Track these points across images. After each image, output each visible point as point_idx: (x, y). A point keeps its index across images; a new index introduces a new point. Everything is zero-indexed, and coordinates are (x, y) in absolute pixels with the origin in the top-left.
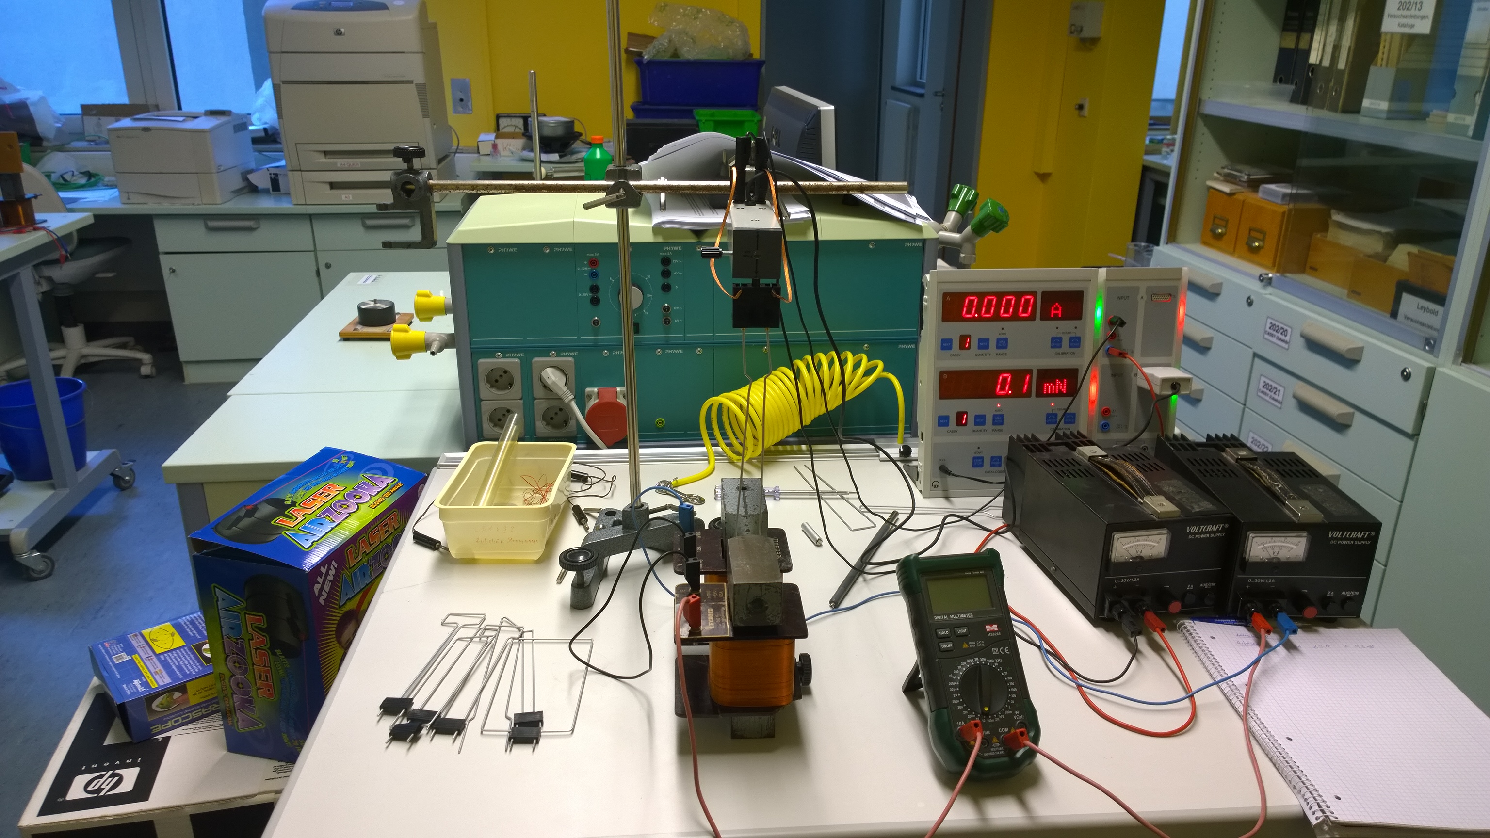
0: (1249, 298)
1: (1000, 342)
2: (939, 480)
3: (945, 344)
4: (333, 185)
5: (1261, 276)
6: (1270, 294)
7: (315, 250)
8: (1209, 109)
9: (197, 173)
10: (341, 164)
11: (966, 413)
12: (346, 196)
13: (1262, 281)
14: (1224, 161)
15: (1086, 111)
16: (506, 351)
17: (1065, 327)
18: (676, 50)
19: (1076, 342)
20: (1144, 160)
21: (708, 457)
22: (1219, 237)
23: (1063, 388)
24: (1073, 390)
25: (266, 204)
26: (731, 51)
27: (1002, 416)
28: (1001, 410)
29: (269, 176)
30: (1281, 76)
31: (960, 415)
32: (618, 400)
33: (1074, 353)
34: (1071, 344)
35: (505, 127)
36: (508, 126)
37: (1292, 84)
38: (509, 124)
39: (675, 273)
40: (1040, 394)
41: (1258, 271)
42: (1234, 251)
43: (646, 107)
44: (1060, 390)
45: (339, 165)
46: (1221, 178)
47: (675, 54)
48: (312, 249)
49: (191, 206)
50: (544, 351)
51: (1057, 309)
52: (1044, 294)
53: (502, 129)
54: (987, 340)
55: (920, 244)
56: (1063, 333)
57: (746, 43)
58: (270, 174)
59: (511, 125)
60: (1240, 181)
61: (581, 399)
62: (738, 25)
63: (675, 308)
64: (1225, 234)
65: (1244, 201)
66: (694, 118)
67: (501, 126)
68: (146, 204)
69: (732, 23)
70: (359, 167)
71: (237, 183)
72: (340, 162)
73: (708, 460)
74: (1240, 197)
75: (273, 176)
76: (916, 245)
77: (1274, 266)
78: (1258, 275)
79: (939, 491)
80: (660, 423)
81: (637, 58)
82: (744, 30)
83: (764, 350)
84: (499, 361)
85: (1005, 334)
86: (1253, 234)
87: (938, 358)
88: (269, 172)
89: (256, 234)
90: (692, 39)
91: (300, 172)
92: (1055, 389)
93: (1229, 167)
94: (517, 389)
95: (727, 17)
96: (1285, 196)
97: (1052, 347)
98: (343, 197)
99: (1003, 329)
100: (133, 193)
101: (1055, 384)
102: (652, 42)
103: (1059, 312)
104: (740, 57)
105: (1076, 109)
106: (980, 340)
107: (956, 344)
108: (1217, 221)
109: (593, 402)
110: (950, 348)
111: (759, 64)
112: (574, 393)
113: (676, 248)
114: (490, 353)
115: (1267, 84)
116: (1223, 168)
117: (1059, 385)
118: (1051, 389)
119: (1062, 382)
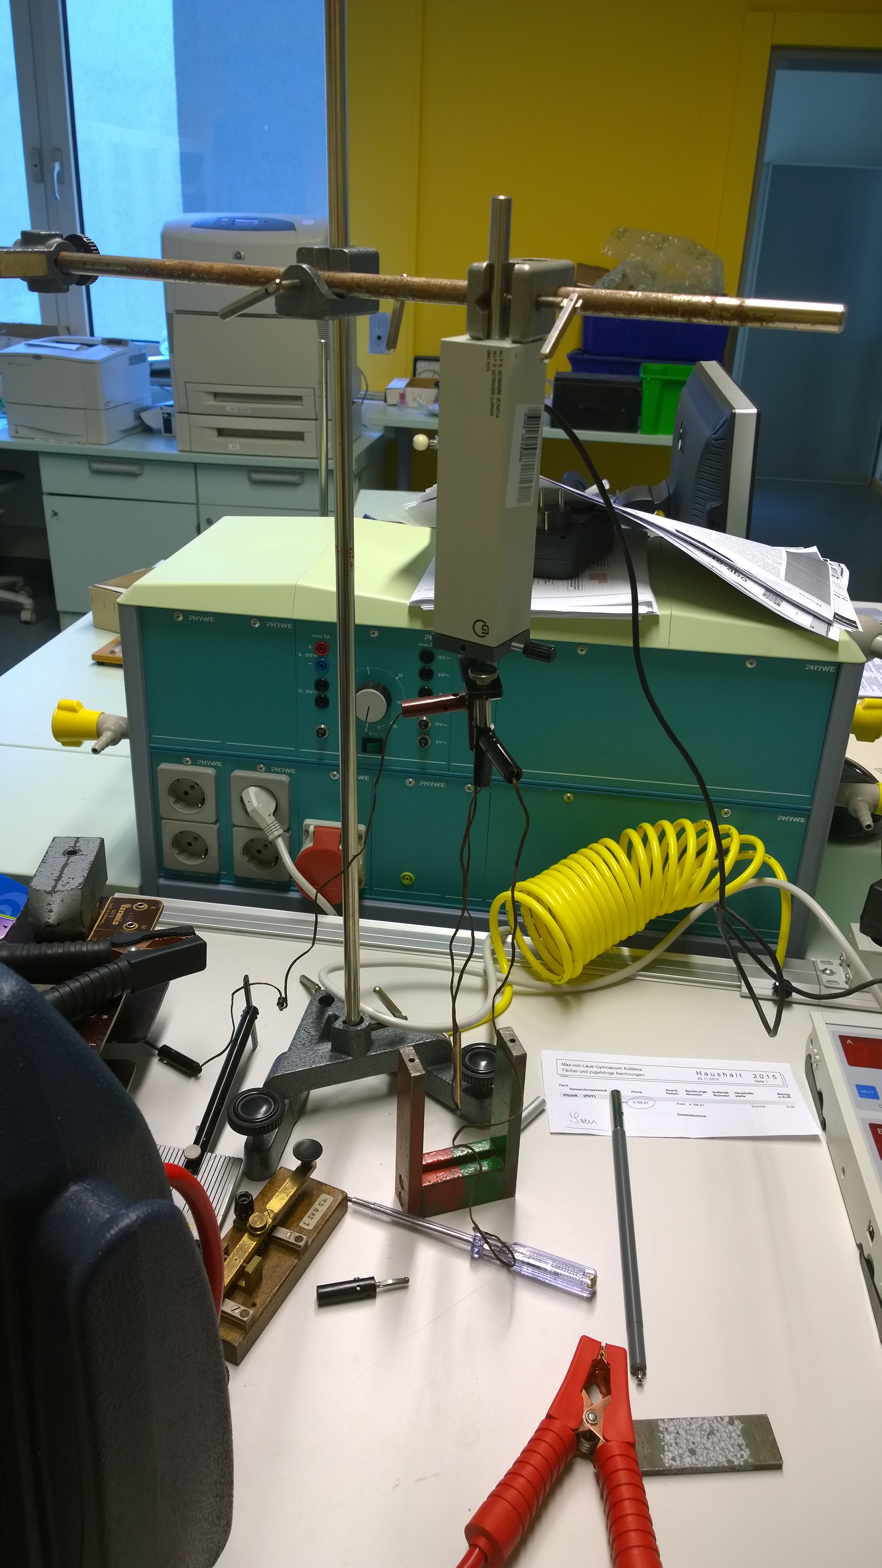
4: (221, 432)
7: (197, 504)
9: (84, 409)
10: (231, 409)
12: (234, 444)
16: (197, 758)
25: (158, 448)
29: (162, 415)
35: (423, 372)
36: (426, 371)
38: (428, 369)
39: (439, 675)
43: (586, 356)
45: (228, 409)
48: (195, 502)
49: (76, 445)
50: (250, 763)
53: (420, 374)
55: (832, 669)
58: (163, 413)
59: (429, 370)
61: (293, 837)
62: (710, 258)
63: (437, 724)
66: (638, 375)
67: (419, 370)
68: (33, 439)
69: (705, 254)
70: (249, 413)
71: (129, 421)
72: (230, 406)
75: (165, 415)
76: (826, 669)
80: (407, 879)
82: (721, 266)
83: (566, 797)
84: (186, 768)
88: (162, 411)
89: (139, 480)
90: (652, 273)
91: (187, 415)
94: (208, 811)
95: (699, 247)
98: (230, 446)
100: (21, 425)
102: (601, 277)
109: (308, 844)
112: (285, 827)
113: (440, 641)
114: (177, 757)
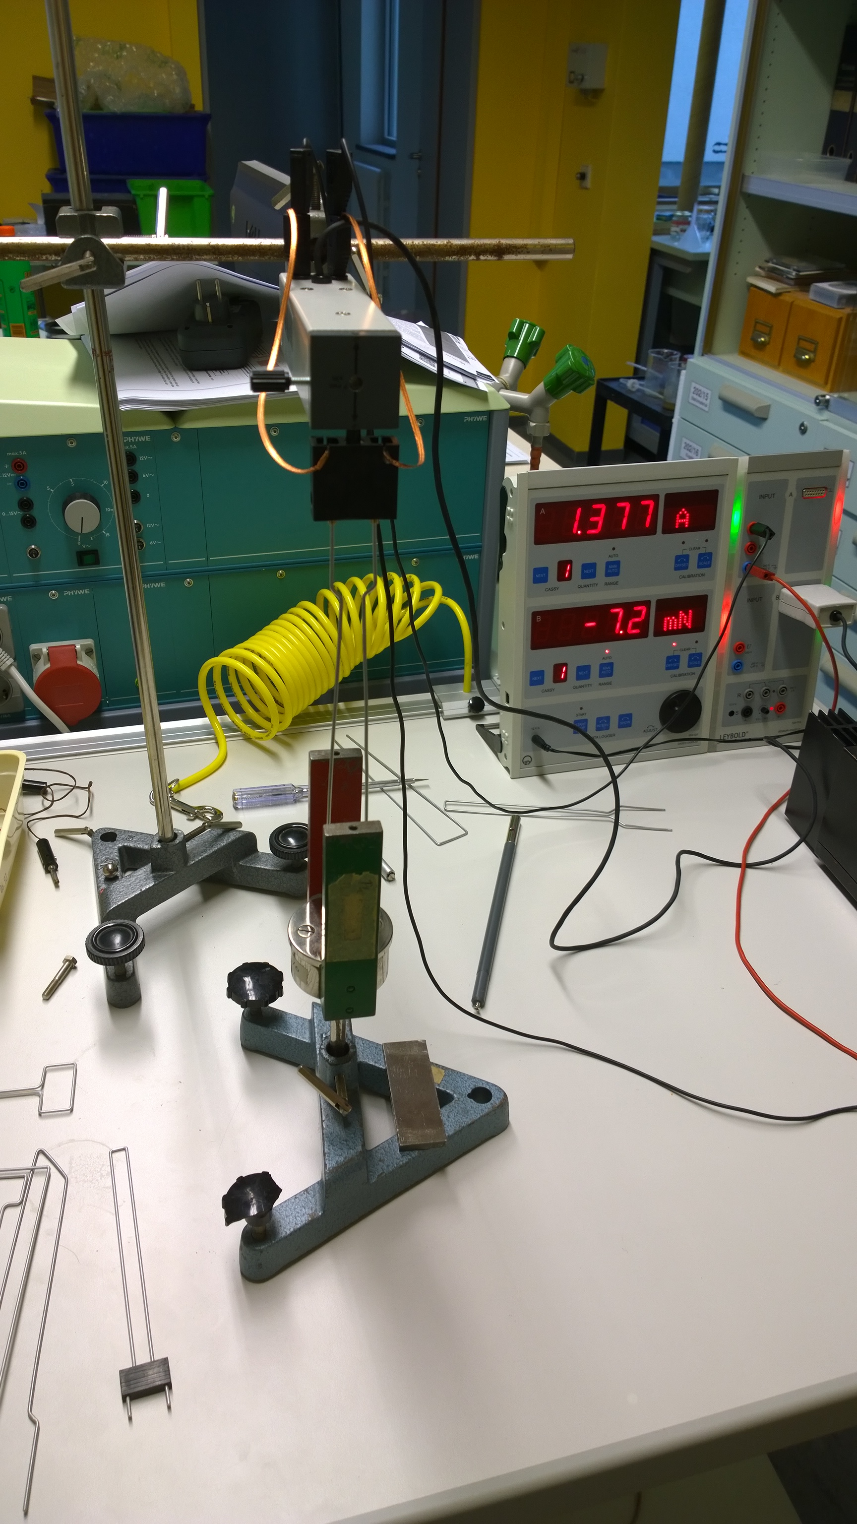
0: (802, 425)
1: (610, 567)
2: (531, 754)
3: (539, 576)
5: (817, 398)
6: (827, 420)
8: (756, 187)
11: (566, 665)
13: (817, 404)
14: (767, 254)
15: (589, 182)
17: (695, 540)
18: (97, 99)
19: (706, 560)
20: (653, 242)
21: (215, 735)
22: (763, 345)
23: (687, 621)
24: (699, 625)
26: (167, 101)
27: (611, 665)
28: (610, 658)
30: (832, 146)
31: (558, 668)
32: (79, 662)
33: (703, 575)
34: (701, 564)
37: (845, 156)
39: (144, 476)
40: (659, 632)
41: (814, 391)
42: (779, 364)
44: (683, 625)
46: (762, 273)
47: (97, 105)
51: (683, 517)
52: (668, 496)
54: (593, 566)
55: (485, 418)
56: (691, 549)
57: (186, 91)
60: (788, 278)
61: (25, 663)
62: (173, 66)
63: (149, 526)
64: (768, 343)
65: (792, 303)
66: (129, 192)
69: (166, 63)
73: (215, 739)
74: (787, 298)
76: (480, 419)
77: (826, 383)
78: (814, 397)
79: (532, 768)
81: (48, 111)
82: (182, 73)
83: (278, 575)
85: (616, 555)
86: (804, 344)
87: (529, 594)
90: (117, 85)
92: (678, 624)
93: (775, 261)
95: (158, 55)
96: (842, 297)
97: (676, 569)
99: (614, 549)
101: (677, 617)
103: (686, 521)
104: (179, 110)
105: (577, 179)
106: (585, 566)
107: (553, 573)
108: (759, 327)
109: (42, 667)
110: (545, 580)
111: (204, 119)
112: (14, 655)
113: (142, 439)
115: (815, 157)
116: (767, 261)
117: (683, 617)
118: (673, 624)
119: (687, 614)
